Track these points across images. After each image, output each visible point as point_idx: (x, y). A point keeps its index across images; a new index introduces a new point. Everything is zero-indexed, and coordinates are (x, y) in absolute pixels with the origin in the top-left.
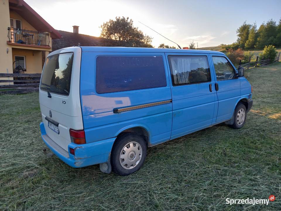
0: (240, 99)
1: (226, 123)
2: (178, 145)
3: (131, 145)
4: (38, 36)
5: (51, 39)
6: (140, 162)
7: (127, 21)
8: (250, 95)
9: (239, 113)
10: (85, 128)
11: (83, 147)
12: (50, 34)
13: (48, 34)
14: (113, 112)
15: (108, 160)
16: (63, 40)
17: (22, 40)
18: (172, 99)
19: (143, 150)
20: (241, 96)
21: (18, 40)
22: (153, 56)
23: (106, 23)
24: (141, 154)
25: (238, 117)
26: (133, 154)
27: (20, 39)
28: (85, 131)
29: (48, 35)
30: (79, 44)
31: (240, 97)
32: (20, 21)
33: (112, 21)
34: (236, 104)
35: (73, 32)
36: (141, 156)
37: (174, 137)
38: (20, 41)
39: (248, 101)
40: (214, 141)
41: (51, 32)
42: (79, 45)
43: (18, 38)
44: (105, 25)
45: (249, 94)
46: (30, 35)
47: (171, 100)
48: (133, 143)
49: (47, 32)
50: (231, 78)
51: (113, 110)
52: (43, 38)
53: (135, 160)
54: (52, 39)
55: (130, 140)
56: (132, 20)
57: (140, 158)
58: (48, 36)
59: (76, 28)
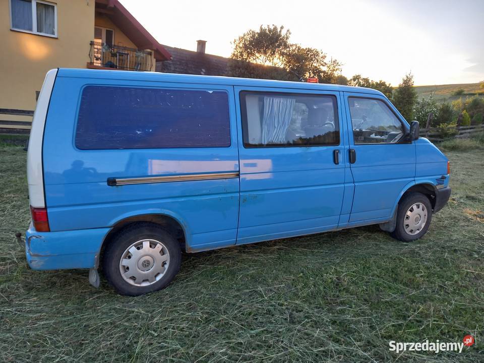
0: (413, 184)
1: (382, 228)
2: (262, 258)
3: (146, 244)
4: (134, 56)
5: (154, 60)
6: (163, 277)
7: (280, 31)
8: (443, 178)
9: (412, 210)
10: (48, 205)
11: (43, 237)
12: (153, 52)
13: (151, 52)
14: (106, 183)
15: (96, 266)
16: (178, 63)
17: (112, 62)
18: (239, 171)
19: (172, 257)
20: (416, 179)
21: (107, 62)
22: (207, 91)
23: (242, 36)
24: (168, 263)
25: (407, 218)
26: (148, 261)
27: (110, 60)
28: (49, 210)
29: (150, 54)
30: (204, 70)
31: (413, 179)
32: (112, 31)
33: (253, 32)
34: (402, 193)
35: (196, 51)
36: (167, 266)
37: (242, 241)
38: (110, 64)
39: (435, 189)
40: (338, 258)
41: (156, 49)
42: (202, 73)
43: (107, 58)
44: (241, 39)
45: (440, 177)
46: (125, 54)
47: (238, 173)
48: (149, 241)
49: (149, 50)
50: (394, 142)
51: (106, 180)
52: (142, 59)
53: (152, 273)
54: (157, 61)
55: (144, 235)
56: (290, 31)
57: (165, 269)
58: (150, 56)
59: (202, 44)
